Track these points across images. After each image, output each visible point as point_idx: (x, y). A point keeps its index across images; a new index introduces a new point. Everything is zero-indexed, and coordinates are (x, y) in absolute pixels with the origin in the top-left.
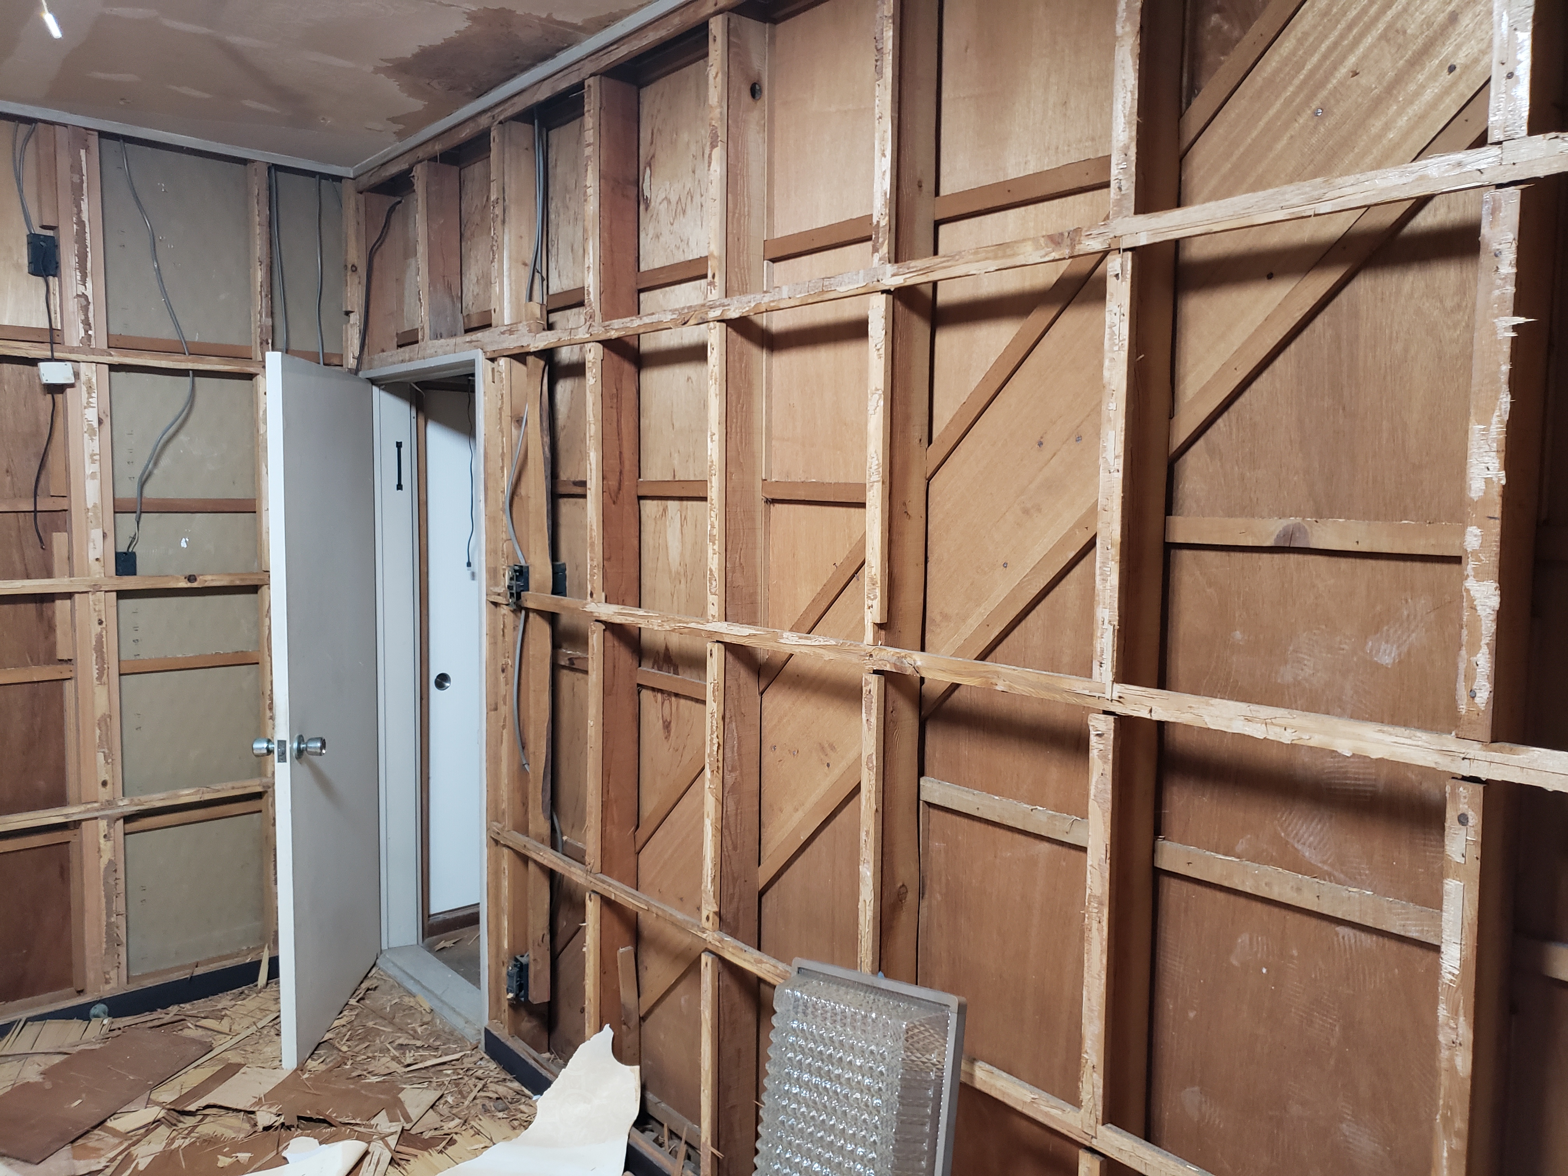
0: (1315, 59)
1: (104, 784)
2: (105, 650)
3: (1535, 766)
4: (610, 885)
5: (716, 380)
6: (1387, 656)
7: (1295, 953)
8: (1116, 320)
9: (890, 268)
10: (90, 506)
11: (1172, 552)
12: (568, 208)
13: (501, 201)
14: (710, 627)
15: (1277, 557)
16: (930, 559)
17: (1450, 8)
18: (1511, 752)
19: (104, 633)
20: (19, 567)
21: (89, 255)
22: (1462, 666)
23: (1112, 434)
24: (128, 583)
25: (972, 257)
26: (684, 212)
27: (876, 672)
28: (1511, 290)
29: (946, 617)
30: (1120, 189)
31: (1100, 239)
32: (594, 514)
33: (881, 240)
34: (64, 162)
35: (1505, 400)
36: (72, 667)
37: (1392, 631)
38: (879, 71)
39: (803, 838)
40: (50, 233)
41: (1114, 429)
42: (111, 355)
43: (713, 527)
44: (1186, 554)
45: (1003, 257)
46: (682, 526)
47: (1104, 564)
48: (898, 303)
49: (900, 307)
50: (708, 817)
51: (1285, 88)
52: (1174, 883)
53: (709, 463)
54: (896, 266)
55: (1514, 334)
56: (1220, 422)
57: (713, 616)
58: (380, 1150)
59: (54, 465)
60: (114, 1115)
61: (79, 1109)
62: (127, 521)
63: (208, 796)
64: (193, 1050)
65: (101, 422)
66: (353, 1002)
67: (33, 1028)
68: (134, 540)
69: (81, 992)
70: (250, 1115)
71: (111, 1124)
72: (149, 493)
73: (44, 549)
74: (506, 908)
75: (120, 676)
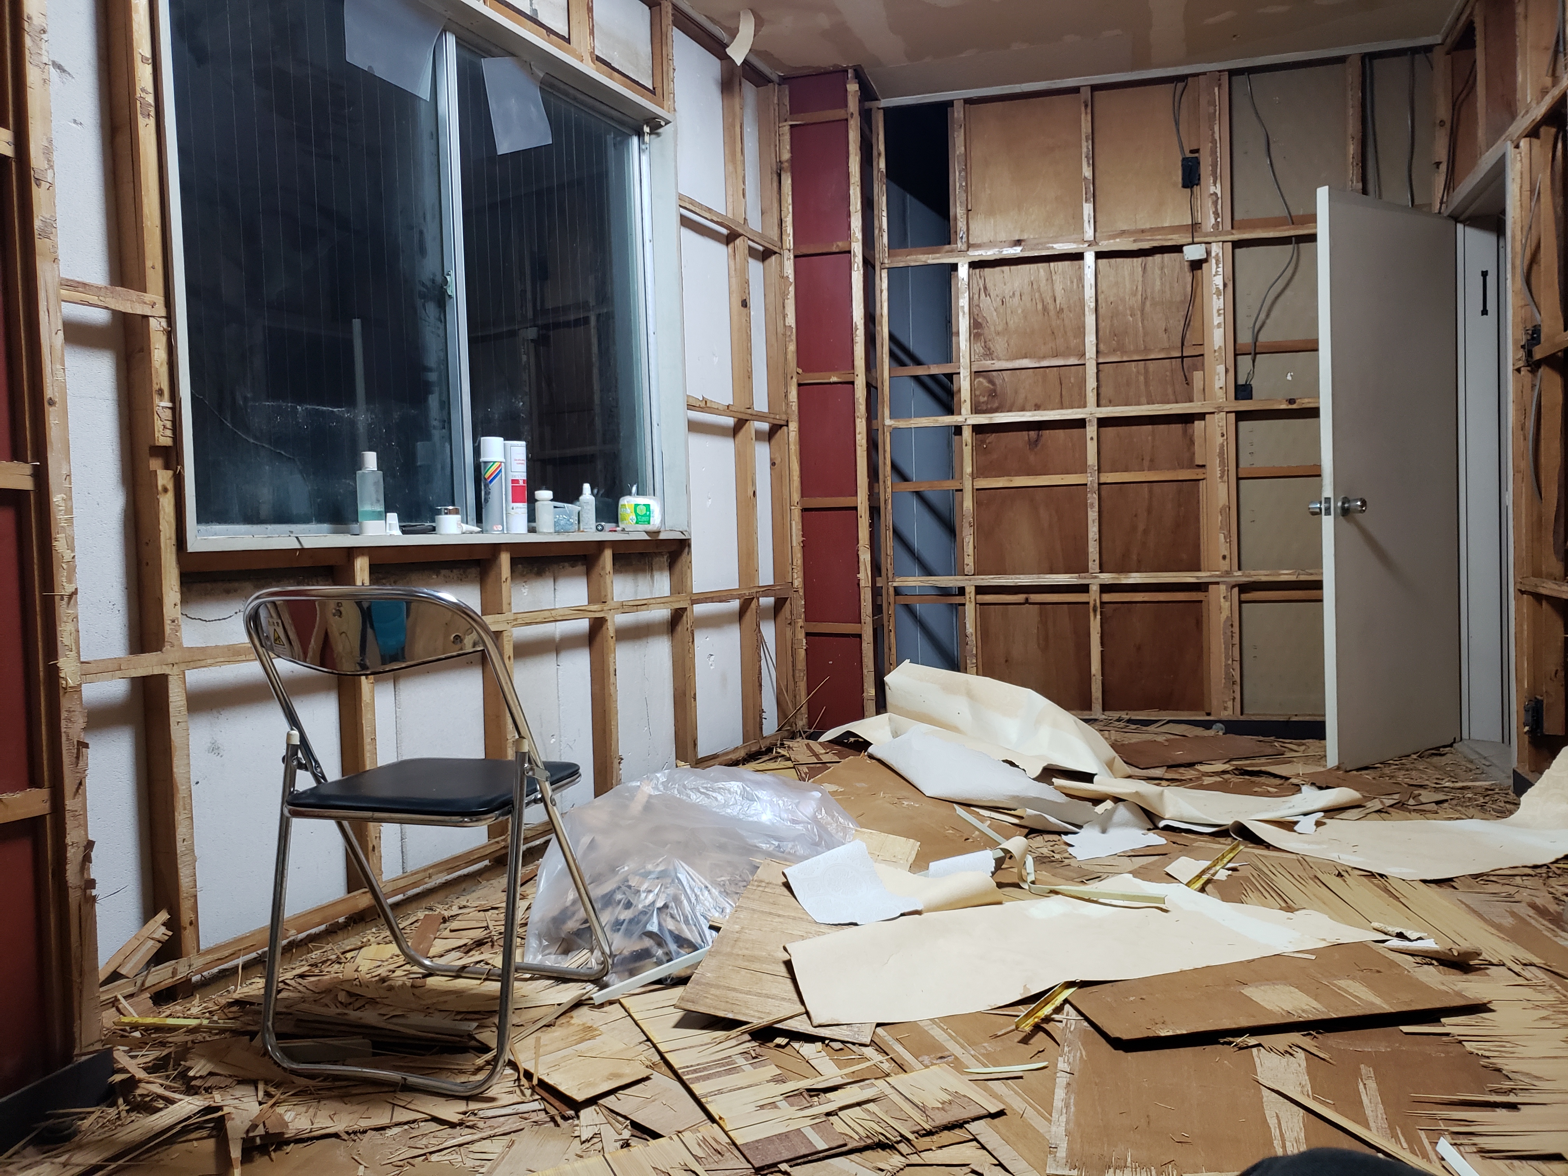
1: (1224, 557)
2: (1226, 457)
10: (1216, 348)
19: (1226, 443)
20: (1171, 397)
21: (1219, 163)
24: (1244, 405)
34: (1204, 99)
36: (1204, 471)
40: (1196, 155)
42: (1234, 234)
58: (1376, 805)
59: (1196, 323)
60: (1201, 763)
61: (1180, 755)
62: (1245, 362)
63: (1303, 578)
64: (1269, 751)
65: (1225, 285)
66: (1415, 756)
67: (1171, 725)
68: (1251, 374)
69: (1209, 714)
70: (1287, 779)
71: (1196, 767)
72: (1262, 338)
73: (1187, 384)
74: (1525, 650)
75: (1238, 479)
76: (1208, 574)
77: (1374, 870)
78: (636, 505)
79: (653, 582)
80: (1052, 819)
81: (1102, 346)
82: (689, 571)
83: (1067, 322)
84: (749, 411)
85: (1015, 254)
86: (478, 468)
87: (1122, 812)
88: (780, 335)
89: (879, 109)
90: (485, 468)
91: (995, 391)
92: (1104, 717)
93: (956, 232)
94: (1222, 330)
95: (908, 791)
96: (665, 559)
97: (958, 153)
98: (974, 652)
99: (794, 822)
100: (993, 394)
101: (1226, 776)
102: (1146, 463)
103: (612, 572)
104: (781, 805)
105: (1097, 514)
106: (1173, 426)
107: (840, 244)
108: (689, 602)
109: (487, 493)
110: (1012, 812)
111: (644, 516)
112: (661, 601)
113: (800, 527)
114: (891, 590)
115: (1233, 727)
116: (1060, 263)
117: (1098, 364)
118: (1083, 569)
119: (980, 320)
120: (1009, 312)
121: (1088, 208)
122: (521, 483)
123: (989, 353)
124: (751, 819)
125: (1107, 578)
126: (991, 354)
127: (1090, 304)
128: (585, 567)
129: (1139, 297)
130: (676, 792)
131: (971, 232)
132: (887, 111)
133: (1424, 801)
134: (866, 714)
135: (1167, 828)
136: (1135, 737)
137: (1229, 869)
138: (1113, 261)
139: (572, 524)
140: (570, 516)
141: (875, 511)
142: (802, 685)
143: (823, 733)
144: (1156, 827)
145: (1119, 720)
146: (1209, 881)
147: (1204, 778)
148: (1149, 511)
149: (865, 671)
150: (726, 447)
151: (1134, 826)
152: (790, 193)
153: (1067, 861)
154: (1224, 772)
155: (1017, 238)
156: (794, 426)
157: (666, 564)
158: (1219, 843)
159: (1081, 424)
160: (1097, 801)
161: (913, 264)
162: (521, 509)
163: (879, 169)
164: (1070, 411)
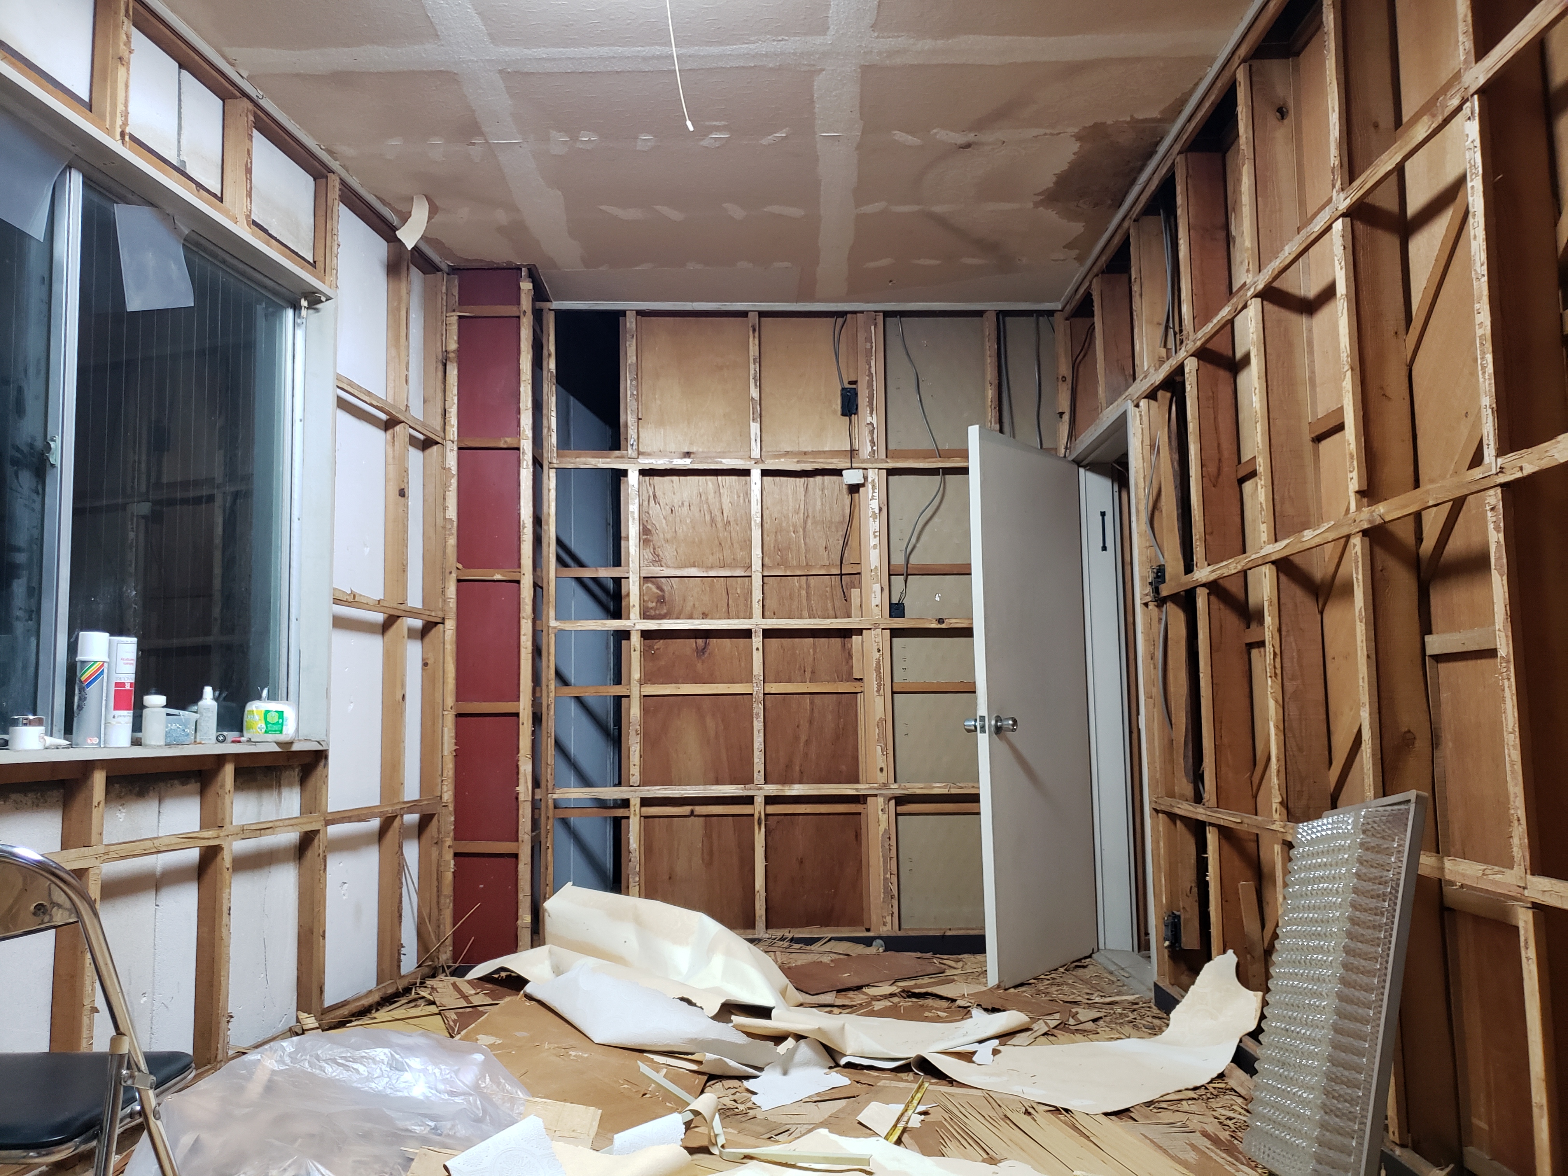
1: (881, 770)
2: (882, 671)
4: (1220, 813)
5: (1254, 344)
8: (1472, 154)
9: (1342, 195)
10: (873, 568)
13: (1138, 280)
14: (1263, 554)
16: (1418, 436)
19: (881, 658)
20: (830, 609)
21: (875, 396)
23: (1477, 248)
24: (898, 623)
25: (1387, 157)
27: (1358, 535)
30: (1465, 49)
31: (1458, 96)
32: (1195, 496)
33: (1335, 177)
34: (861, 337)
36: (862, 684)
40: (854, 386)
41: (1479, 242)
42: (887, 462)
43: (1259, 465)
45: (1405, 145)
48: (1358, 223)
49: (1360, 226)
50: (1271, 720)
53: (1256, 415)
54: (1347, 190)
57: (1266, 542)
58: (1040, 1027)
59: (853, 543)
60: (868, 985)
61: (847, 978)
62: (898, 581)
63: (954, 791)
64: (931, 969)
65: (880, 509)
66: (1062, 970)
67: (832, 943)
68: (903, 594)
69: (868, 930)
70: (953, 1000)
71: (864, 990)
72: (913, 560)
73: (846, 600)
74: (1163, 866)
75: (893, 693)
76: (867, 786)
77: (1058, 1105)
78: (267, 712)
79: (280, 802)
80: (732, 1063)
81: (766, 559)
82: (324, 786)
83: (733, 534)
84: (402, 607)
85: (685, 465)
86: (72, 668)
87: (804, 1050)
88: (439, 529)
89: (550, 310)
90: (82, 669)
91: (663, 597)
92: (767, 936)
93: (626, 439)
94: (878, 551)
95: (573, 1039)
96: (295, 774)
97: (629, 362)
98: (637, 869)
99: (452, 1094)
100: (661, 600)
101: (896, 1000)
102: (808, 675)
103: (232, 790)
104: (438, 1074)
105: (762, 724)
106: (833, 639)
107: (508, 440)
108: (323, 823)
109: (82, 699)
110: (689, 1057)
111: (276, 724)
112: (289, 823)
113: (453, 734)
114: (551, 804)
115: (894, 944)
116: (727, 478)
117: (763, 576)
118: (748, 780)
119: (649, 527)
120: (678, 519)
121: (755, 427)
122: (128, 687)
123: (657, 560)
124: (399, 1094)
125: (772, 789)
126: (660, 561)
127: (756, 519)
128: (199, 784)
129: (802, 515)
130: (307, 1065)
131: (641, 440)
132: (560, 314)
133: (1082, 1019)
134: (520, 944)
135: (849, 1065)
136: (801, 958)
137: (921, 1113)
138: (777, 479)
139: (188, 735)
140: (185, 724)
141: (537, 719)
142: (448, 914)
143: (471, 968)
144: (837, 1065)
145: (782, 939)
146: (904, 1130)
147: (874, 1003)
148: (811, 722)
149: (521, 896)
150: (374, 645)
151: (815, 1065)
152: (456, 384)
153: (751, 1113)
154: (892, 995)
155: (686, 450)
156: (450, 625)
157: (297, 779)
158: (902, 1080)
159: (747, 634)
160: (778, 1039)
161: (582, 466)
162: (125, 717)
163: (549, 370)
164: (736, 621)
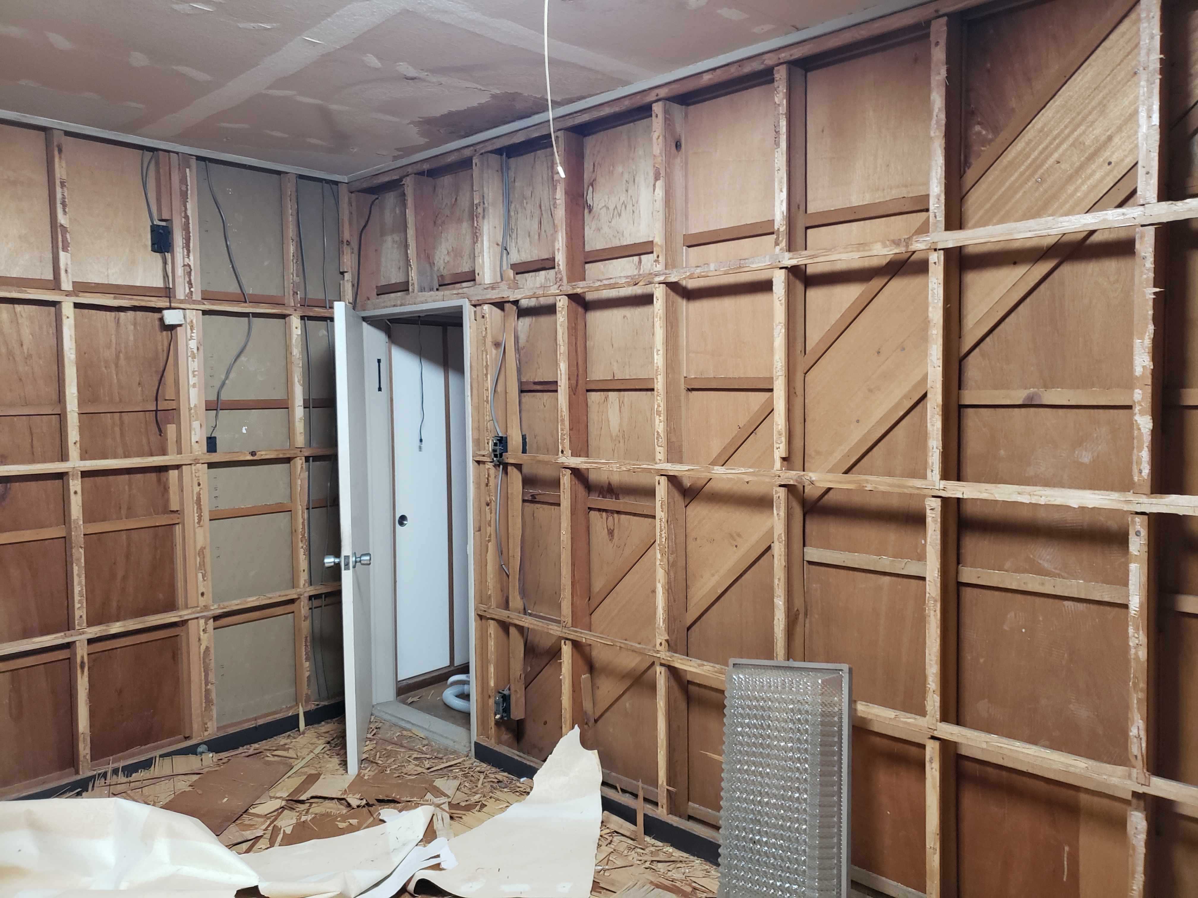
0: (1036, 153)
1: (203, 594)
2: (202, 503)
3: (1173, 504)
4: (581, 633)
5: (660, 318)
6: (1086, 458)
7: (1041, 619)
8: (936, 286)
9: (787, 255)
10: (192, 406)
11: (962, 410)
12: (525, 209)
13: (482, 204)
14: (657, 467)
15: (1023, 410)
16: (807, 420)
17: (1109, 133)
18: (1161, 498)
19: (201, 492)
20: (146, 448)
21: (192, 238)
22: (1135, 458)
23: (934, 347)
24: (215, 458)
25: (842, 250)
26: (620, 215)
27: (781, 486)
28: (1151, 275)
29: (818, 453)
30: (935, 217)
31: (925, 243)
32: (564, 401)
33: (780, 239)
34: (176, 178)
35: (1151, 328)
36: (180, 516)
37: (1088, 445)
38: (777, 144)
39: (720, 592)
40: (166, 224)
41: (936, 344)
42: (204, 304)
43: (659, 406)
44: (970, 410)
45: (863, 251)
46: (620, 407)
47: (932, 417)
48: (790, 274)
49: (791, 277)
50: (659, 582)
51: (1020, 167)
52: (969, 590)
53: (655, 368)
54: (791, 254)
55: (1154, 297)
56: (988, 339)
57: (660, 460)
59: (167, 379)
61: (229, 803)
62: (212, 415)
65: (198, 349)
68: (215, 428)
69: (188, 738)
72: (222, 397)
73: (160, 435)
74: (492, 659)
75: (210, 521)
92: (92, 772)
102: (124, 512)
105: (83, 569)
106: (149, 475)
116: (27, 306)
117: (82, 414)
121: (65, 257)
125: (94, 631)
129: (113, 350)
147: (277, 825)
148: (127, 558)
154: (281, 809)
159: (62, 477)
164: (45, 465)
